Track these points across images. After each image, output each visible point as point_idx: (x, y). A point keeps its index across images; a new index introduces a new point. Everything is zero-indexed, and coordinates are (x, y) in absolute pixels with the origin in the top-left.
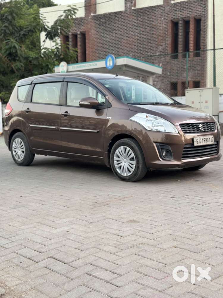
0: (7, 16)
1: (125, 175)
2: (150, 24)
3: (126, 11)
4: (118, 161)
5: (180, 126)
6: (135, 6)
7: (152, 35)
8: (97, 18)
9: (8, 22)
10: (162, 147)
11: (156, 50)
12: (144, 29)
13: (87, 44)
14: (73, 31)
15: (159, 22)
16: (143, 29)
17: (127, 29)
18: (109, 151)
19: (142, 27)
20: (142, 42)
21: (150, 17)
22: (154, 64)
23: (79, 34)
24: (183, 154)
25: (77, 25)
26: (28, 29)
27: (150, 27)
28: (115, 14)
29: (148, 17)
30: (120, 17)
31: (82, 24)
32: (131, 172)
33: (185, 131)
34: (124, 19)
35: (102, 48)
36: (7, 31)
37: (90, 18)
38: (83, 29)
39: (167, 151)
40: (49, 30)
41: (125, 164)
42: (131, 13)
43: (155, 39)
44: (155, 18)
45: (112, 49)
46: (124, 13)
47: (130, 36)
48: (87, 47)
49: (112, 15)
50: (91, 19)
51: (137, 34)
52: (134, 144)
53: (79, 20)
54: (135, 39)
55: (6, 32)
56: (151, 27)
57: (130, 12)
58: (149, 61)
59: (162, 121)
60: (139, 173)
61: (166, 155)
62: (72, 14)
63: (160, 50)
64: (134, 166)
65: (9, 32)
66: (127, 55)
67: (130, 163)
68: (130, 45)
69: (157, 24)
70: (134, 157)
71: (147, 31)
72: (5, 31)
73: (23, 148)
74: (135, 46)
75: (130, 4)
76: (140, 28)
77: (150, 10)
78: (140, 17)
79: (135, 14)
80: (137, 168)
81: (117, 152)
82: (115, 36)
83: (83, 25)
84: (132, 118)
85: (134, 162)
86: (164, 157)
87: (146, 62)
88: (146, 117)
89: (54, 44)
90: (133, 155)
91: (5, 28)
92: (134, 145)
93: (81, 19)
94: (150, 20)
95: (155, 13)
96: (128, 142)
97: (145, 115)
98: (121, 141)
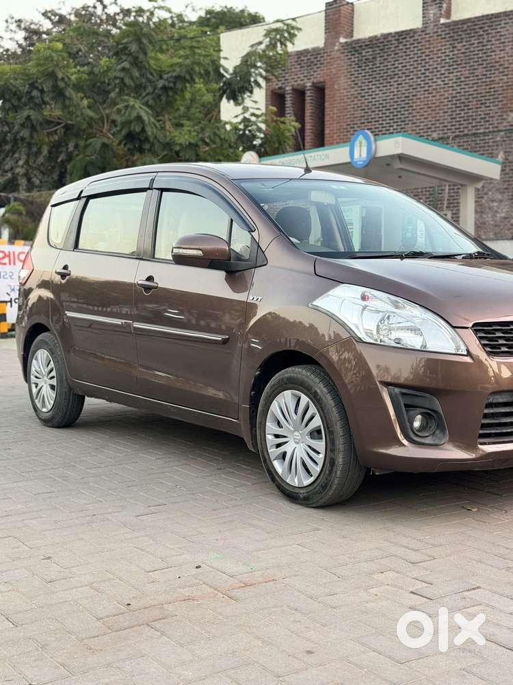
0: (126, 43)
1: (296, 483)
2: (485, 58)
3: (426, 27)
4: (277, 436)
5: (476, 331)
6: (448, 15)
7: (491, 85)
8: (355, 48)
9: (130, 59)
10: (410, 401)
11: (500, 121)
12: (469, 70)
13: (327, 111)
14: (296, 81)
15: (507, 53)
16: (467, 72)
17: (427, 72)
18: (254, 402)
19: (465, 67)
20: (463, 103)
21: (485, 41)
22: (492, 157)
23: (309, 88)
24: (483, 426)
25: (306, 68)
26: (174, 74)
27: (485, 65)
28: (397, 38)
29: (481, 40)
30: (411, 44)
31: (316, 64)
32: (312, 476)
33: (492, 347)
34: (420, 48)
35: (363, 121)
36: (127, 81)
37: (336, 48)
38: (318, 76)
39: (427, 413)
40: (228, 76)
41: (297, 446)
42: (437, 32)
43: (496, 96)
44: (497, 42)
45: (388, 121)
46: (420, 33)
47: (434, 89)
48: (327, 118)
49: (390, 39)
50: (338, 50)
51: (451, 85)
52: (321, 385)
53: (309, 54)
54: (446, 96)
55: (125, 84)
56: (489, 66)
57: (435, 30)
58: (479, 151)
59: (416, 313)
60: (336, 482)
61: (422, 428)
62: (286, 39)
63: (509, 122)
64: (320, 458)
65: (132, 84)
66: (426, 137)
67: (310, 447)
68: (433, 110)
69: (504, 57)
70: (320, 426)
71: (477, 76)
72: (122, 80)
73: (53, 377)
74: (446, 114)
75: (435, 11)
76: (460, 69)
77: (486, 23)
78: (462, 42)
79: (447, 36)
80: (328, 465)
81: (274, 407)
82: (395, 90)
83: (319, 66)
84: (317, 303)
85: (320, 445)
86: (418, 436)
87: (473, 154)
88: (364, 298)
89: (239, 109)
90: (317, 422)
91: (121, 75)
92: (321, 389)
93: (315, 52)
94: (484, 48)
95: (499, 30)
96: (306, 379)
97: (358, 291)
98: (287, 372)
